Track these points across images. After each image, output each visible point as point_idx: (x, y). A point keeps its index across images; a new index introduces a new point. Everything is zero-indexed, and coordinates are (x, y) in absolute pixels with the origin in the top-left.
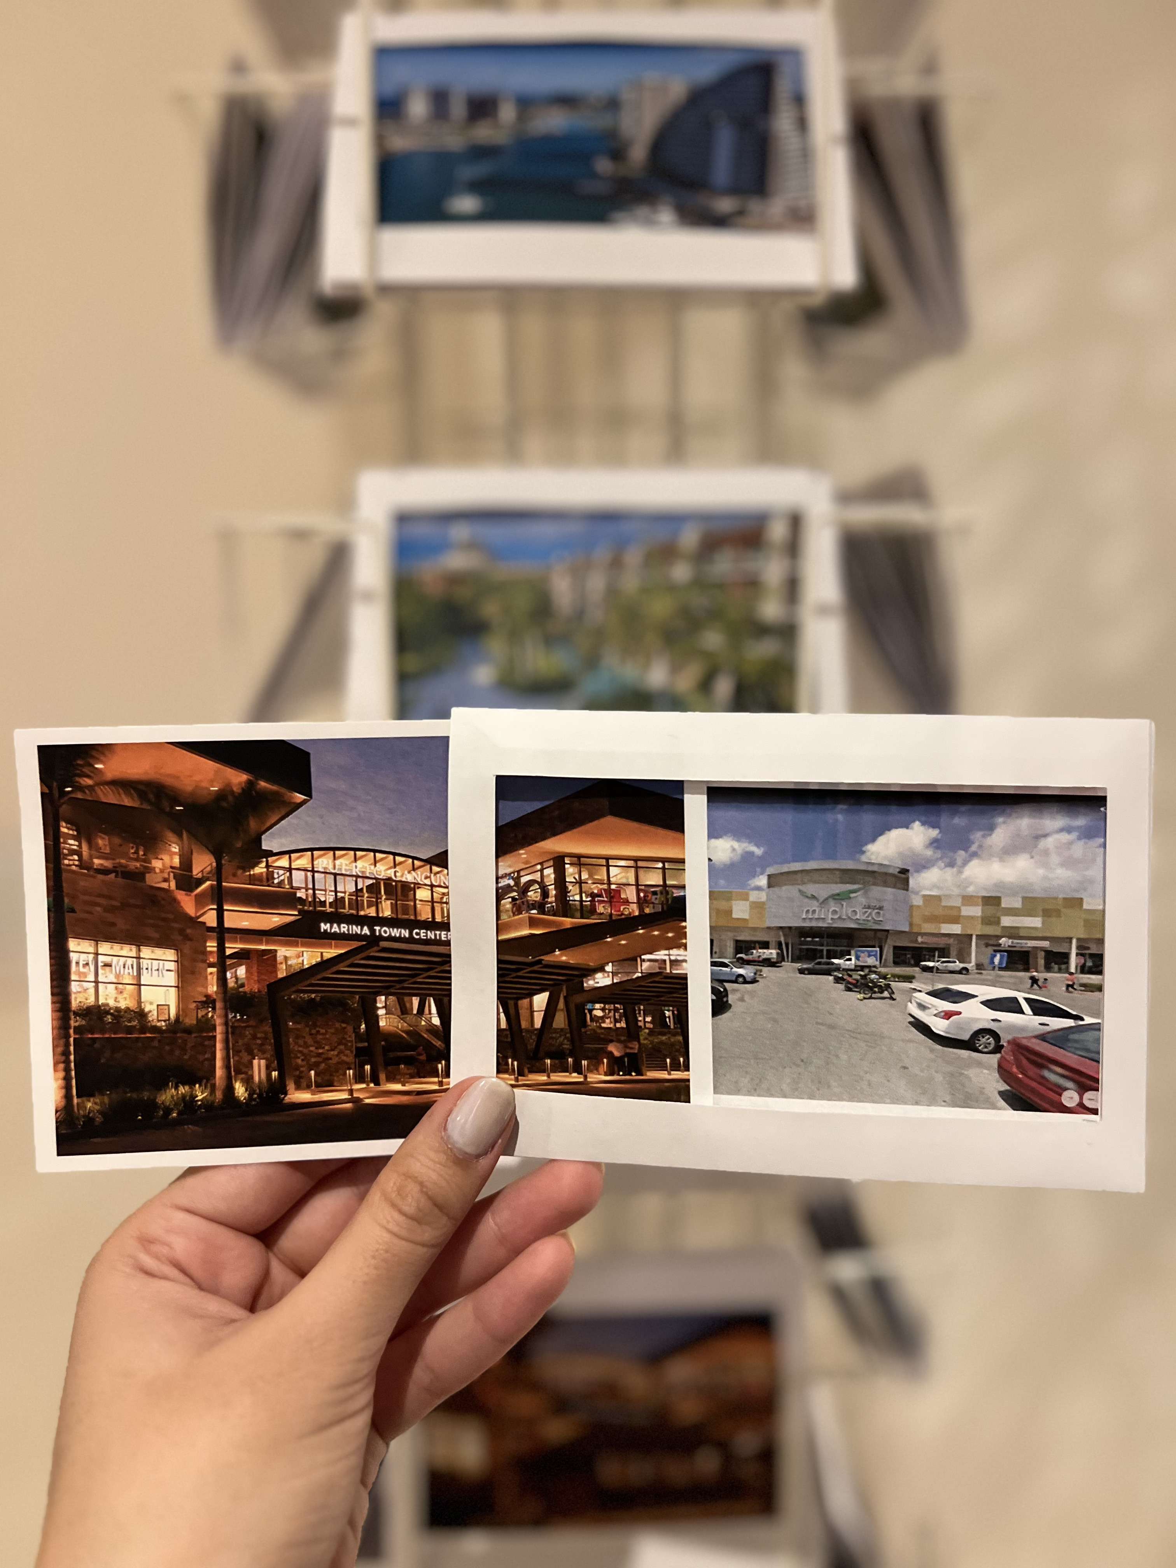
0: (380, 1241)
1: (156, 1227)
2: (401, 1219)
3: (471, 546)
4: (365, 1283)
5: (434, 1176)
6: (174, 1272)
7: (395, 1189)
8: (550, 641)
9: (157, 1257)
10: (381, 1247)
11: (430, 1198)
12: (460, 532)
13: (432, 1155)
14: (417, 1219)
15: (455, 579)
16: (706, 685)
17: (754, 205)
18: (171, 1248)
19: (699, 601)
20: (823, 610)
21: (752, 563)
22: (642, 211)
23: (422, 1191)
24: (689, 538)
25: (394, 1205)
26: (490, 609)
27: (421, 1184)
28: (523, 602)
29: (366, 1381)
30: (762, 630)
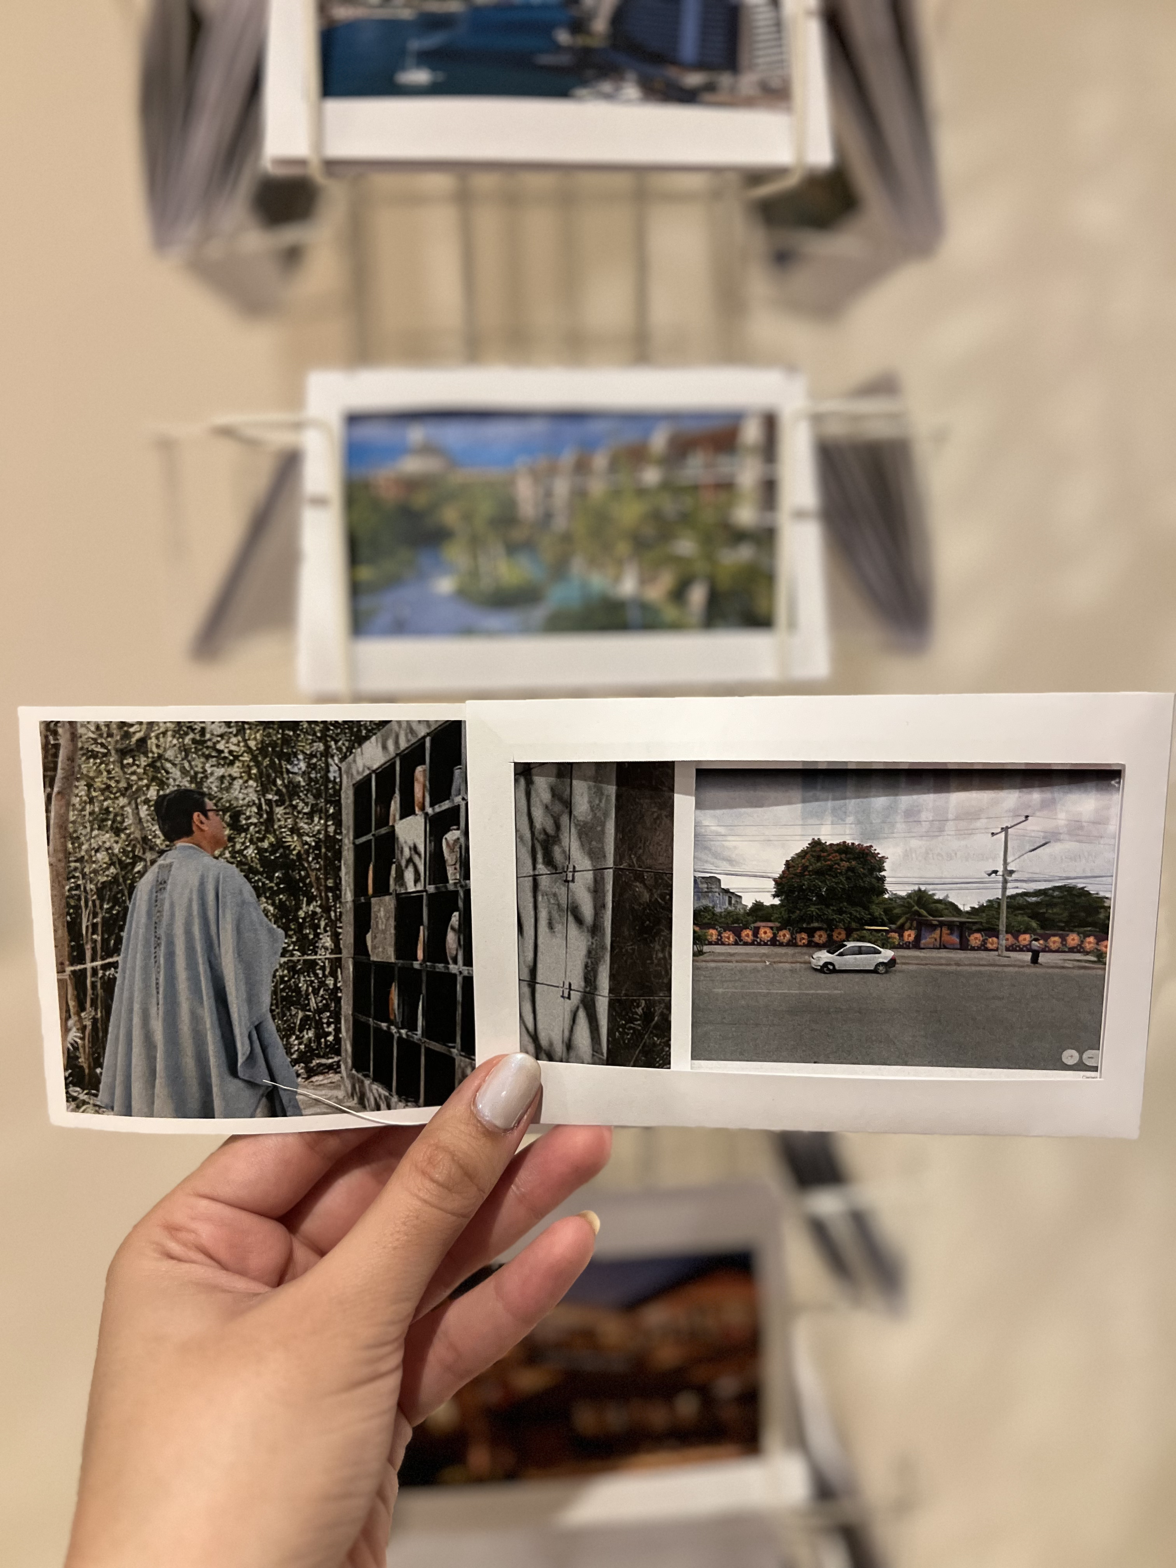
0: (411, 1208)
1: (180, 1217)
2: (432, 1186)
3: (428, 449)
4: (395, 1248)
5: (464, 1146)
6: (200, 1257)
7: (426, 1157)
8: (512, 549)
9: (185, 1245)
10: (412, 1214)
11: (461, 1167)
12: (416, 434)
13: (463, 1127)
14: (446, 1187)
15: (412, 484)
16: (679, 594)
17: (725, 79)
18: (196, 1234)
19: (669, 506)
20: (800, 515)
21: (725, 466)
22: (607, 87)
23: (453, 1160)
24: (659, 441)
25: (424, 1173)
26: (450, 516)
27: (453, 1155)
28: (486, 508)
29: (396, 1345)
30: (738, 536)
